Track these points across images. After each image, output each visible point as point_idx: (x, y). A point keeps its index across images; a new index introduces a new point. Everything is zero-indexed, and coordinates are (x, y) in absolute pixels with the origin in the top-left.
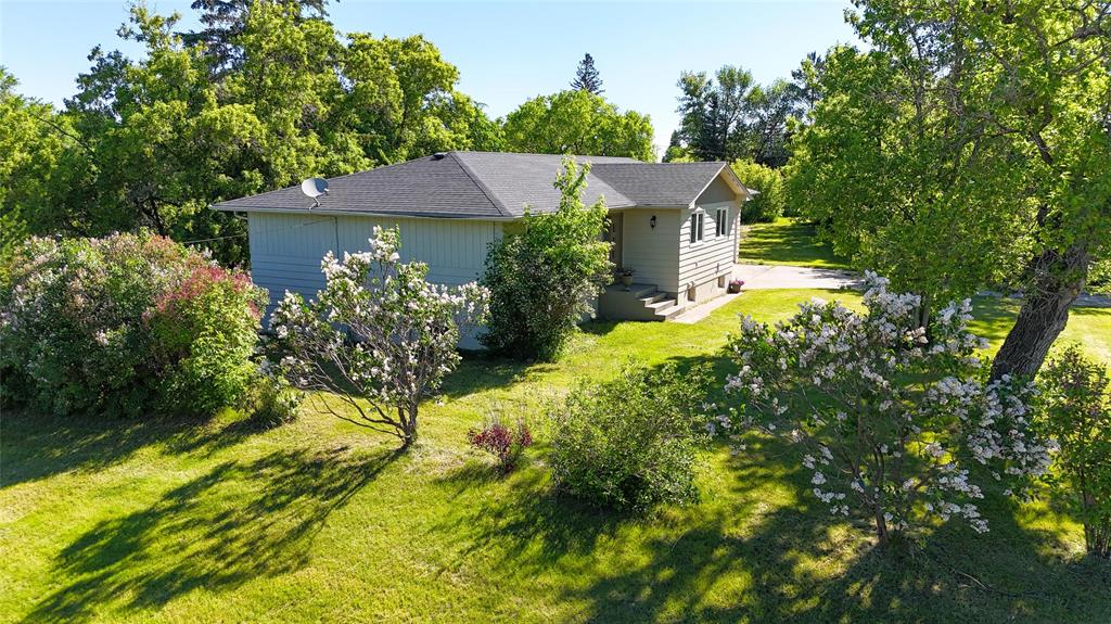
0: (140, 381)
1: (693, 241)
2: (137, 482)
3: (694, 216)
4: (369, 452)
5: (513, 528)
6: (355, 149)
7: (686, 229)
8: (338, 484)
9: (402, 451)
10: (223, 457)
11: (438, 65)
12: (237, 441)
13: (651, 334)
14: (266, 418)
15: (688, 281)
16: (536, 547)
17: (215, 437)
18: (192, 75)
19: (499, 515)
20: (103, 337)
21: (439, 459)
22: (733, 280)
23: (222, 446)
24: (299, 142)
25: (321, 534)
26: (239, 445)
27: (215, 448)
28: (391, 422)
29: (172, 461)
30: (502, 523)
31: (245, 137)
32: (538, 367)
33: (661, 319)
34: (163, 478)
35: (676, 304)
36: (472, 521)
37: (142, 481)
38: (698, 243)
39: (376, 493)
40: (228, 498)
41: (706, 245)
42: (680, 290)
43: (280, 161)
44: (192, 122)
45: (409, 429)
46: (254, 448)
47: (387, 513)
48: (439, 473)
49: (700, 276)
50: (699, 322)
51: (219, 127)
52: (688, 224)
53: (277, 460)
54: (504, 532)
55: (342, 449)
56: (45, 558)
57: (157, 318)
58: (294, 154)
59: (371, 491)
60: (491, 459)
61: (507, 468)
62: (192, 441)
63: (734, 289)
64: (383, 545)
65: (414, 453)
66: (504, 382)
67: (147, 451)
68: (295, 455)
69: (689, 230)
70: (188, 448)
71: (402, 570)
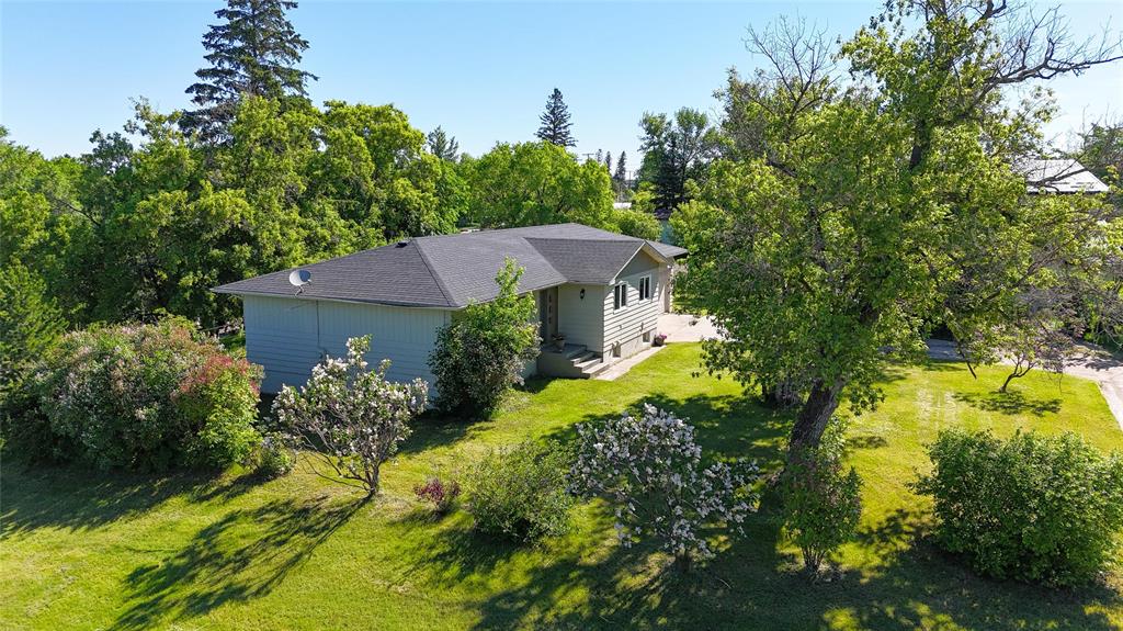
0: (165, 443)
1: (617, 307)
2: (173, 526)
3: (617, 288)
4: (344, 500)
5: (441, 557)
6: (332, 213)
7: (609, 300)
8: (322, 525)
9: (367, 500)
10: (236, 505)
11: (406, 133)
12: (244, 491)
13: (576, 392)
14: (265, 474)
15: (613, 341)
16: (454, 570)
17: (227, 488)
18: (190, 164)
19: (432, 547)
20: (141, 413)
21: (395, 505)
22: (658, 334)
23: (233, 496)
24: (282, 216)
25: (310, 562)
26: (246, 494)
27: (228, 497)
28: (360, 478)
29: (198, 508)
30: (434, 553)
31: (236, 219)
32: (477, 425)
33: (587, 377)
34: (192, 521)
35: (602, 362)
36: (413, 552)
37: (177, 523)
38: (622, 308)
39: (349, 532)
40: (243, 537)
41: (630, 309)
42: (605, 350)
43: (266, 234)
44: (191, 206)
45: (373, 483)
46: (258, 496)
47: (356, 545)
48: (394, 516)
49: (623, 336)
50: (618, 379)
51: (214, 212)
52: (612, 295)
53: (273, 507)
54: (435, 560)
55: (324, 498)
56: (116, 582)
57: (181, 398)
58: (278, 227)
59: (344, 530)
60: (432, 506)
61: (442, 513)
62: (209, 492)
63: (658, 342)
64: (353, 569)
65: (377, 503)
66: (447, 440)
67: (174, 501)
68: (287, 504)
69: (612, 300)
70: (208, 498)
71: (365, 584)
